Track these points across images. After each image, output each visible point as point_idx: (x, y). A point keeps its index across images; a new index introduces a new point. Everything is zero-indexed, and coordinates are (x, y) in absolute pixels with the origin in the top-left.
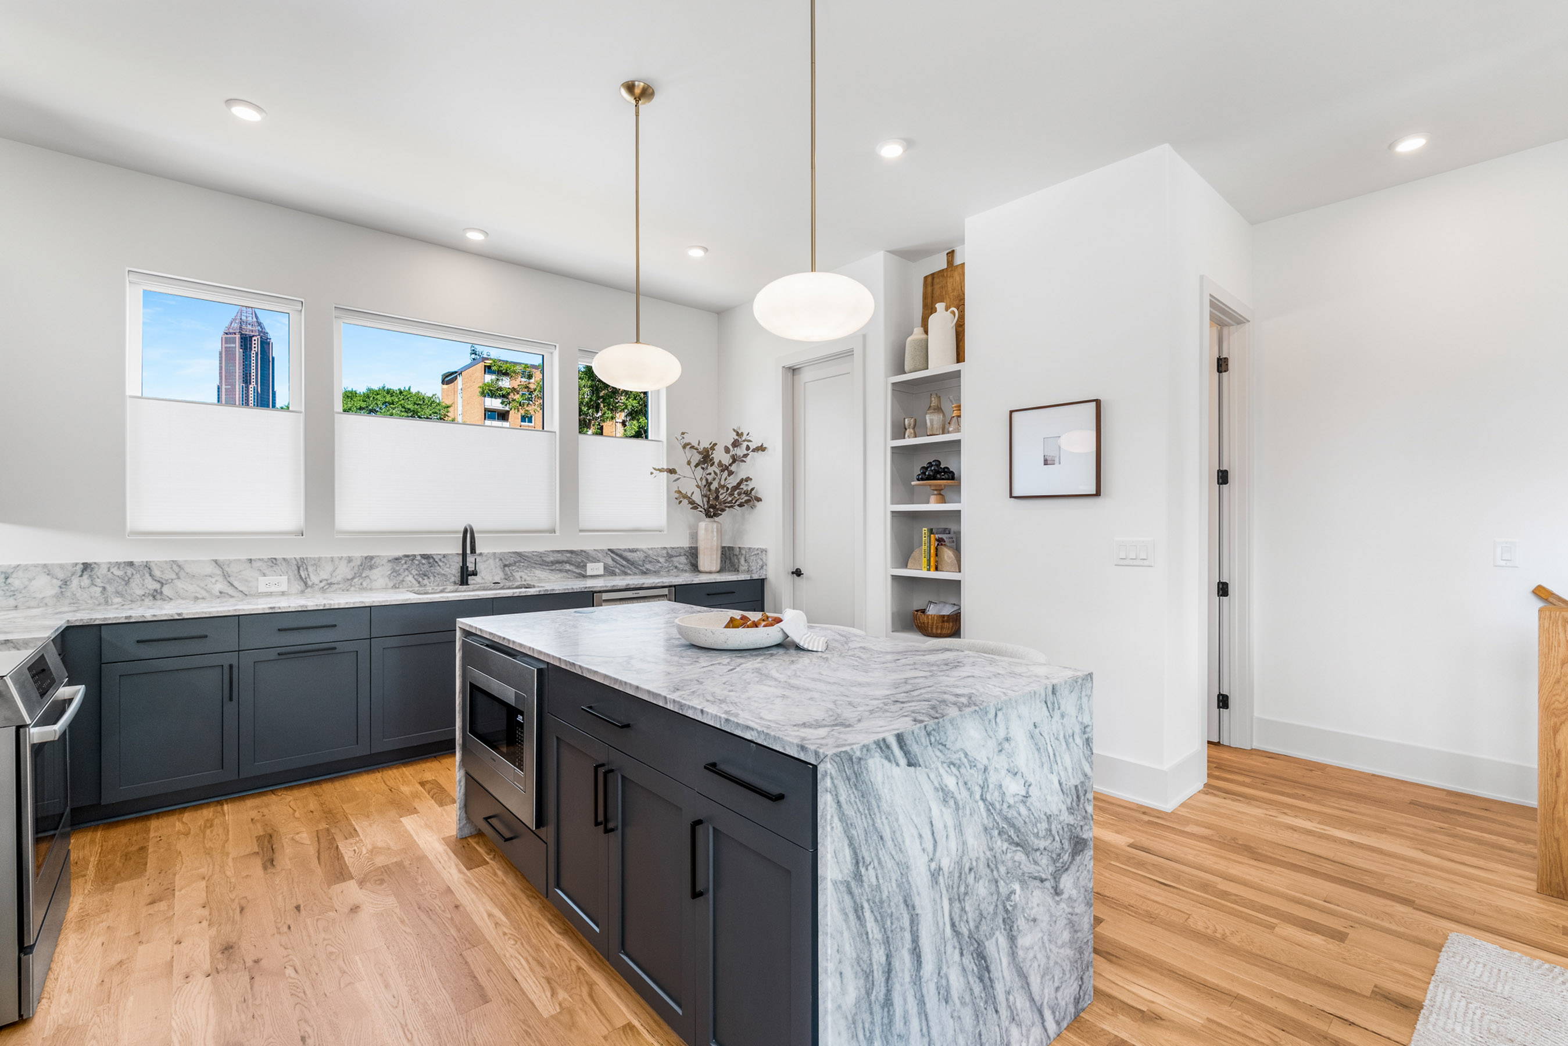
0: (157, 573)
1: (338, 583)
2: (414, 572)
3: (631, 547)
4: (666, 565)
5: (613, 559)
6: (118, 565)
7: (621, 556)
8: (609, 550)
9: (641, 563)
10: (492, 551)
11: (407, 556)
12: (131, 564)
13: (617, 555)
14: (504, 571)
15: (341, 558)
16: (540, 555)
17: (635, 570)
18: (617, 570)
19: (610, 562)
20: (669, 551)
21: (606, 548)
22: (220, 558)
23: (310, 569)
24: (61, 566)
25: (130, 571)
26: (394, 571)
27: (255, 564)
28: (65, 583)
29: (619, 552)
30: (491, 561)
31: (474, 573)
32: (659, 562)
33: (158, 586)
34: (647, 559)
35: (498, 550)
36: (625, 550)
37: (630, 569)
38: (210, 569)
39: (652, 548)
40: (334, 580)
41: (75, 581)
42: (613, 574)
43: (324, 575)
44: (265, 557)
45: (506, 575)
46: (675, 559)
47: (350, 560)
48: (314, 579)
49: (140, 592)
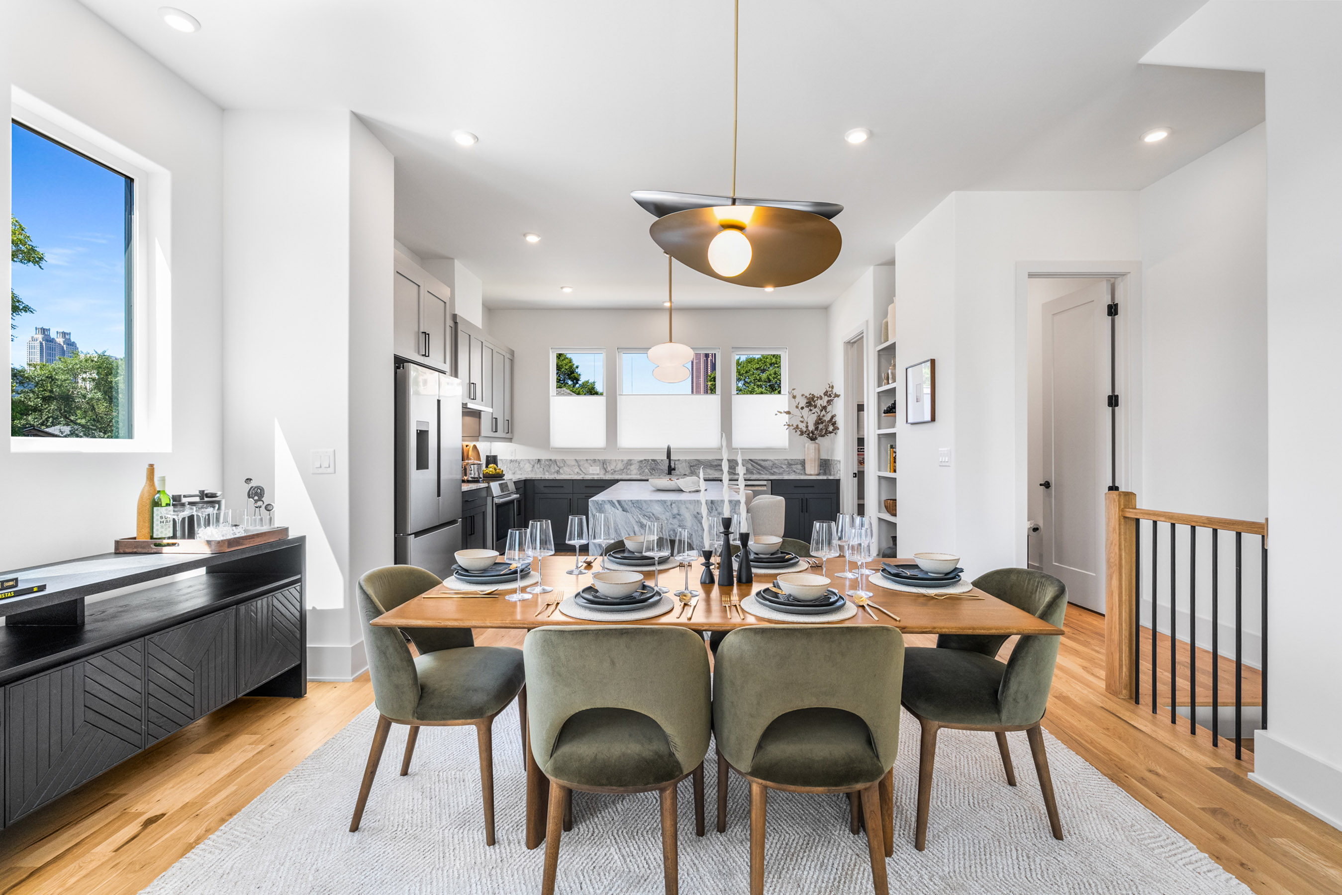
0: (558, 464)
1: (618, 471)
2: (648, 468)
3: (763, 458)
4: (787, 470)
5: (752, 465)
6: (547, 460)
7: (757, 463)
8: (750, 460)
9: (770, 468)
10: (684, 458)
11: (645, 460)
12: (551, 460)
13: (754, 462)
14: (690, 469)
15: (619, 460)
16: (709, 461)
17: (766, 472)
18: (755, 472)
19: (750, 466)
20: (790, 462)
21: (748, 458)
22: (577, 458)
23: (608, 464)
24: (532, 460)
25: (550, 463)
26: (640, 467)
27: (589, 461)
28: (533, 466)
29: (756, 461)
30: (684, 464)
31: (674, 469)
32: (782, 468)
33: (558, 469)
34: (774, 465)
35: (688, 458)
36: (759, 460)
37: (763, 471)
38: (574, 463)
39: (777, 460)
40: (616, 470)
41: (536, 465)
42: (752, 473)
43: (613, 467)
44: (592, 459)
45: (691, 471)
46: (793, 466)
47: (622, 461)
48: (609, 469)
49: (553, 471)
